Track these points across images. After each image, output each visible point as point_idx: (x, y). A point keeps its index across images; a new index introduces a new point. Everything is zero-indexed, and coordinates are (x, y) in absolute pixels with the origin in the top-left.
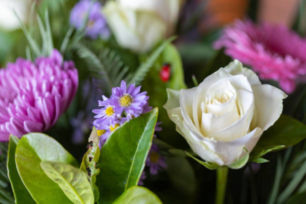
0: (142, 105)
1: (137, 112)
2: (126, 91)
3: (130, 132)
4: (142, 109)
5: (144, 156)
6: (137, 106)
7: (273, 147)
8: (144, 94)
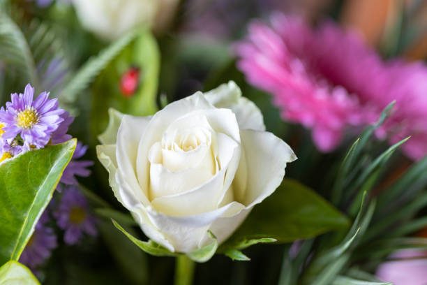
0: (50, 131)
1: (39, 141)
2: (31, 102)
3: (25, 170)
4: (49, 138)
5: (36, 215)
6: (41, 130)
7: (260, 238)
8: (56, 114)
